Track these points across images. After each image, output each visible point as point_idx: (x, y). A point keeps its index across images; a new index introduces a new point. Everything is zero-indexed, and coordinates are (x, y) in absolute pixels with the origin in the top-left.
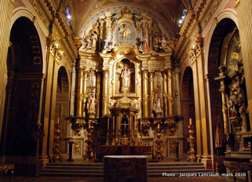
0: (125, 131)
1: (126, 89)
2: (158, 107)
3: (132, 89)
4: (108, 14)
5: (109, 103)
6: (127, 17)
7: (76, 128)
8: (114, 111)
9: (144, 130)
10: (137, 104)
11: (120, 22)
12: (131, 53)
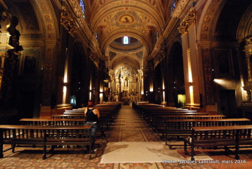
0: (126, 96)
1: (126, 85)
2: (133, 90)
3: (127, 86)
4: (121, 68)
5: (122, 89)
6: (126, 68)
7: (115, 95)
8: (124, 91)
9: (130, 95)
10: (128, 89)
11: (124, 70)
12: (127, 78)
